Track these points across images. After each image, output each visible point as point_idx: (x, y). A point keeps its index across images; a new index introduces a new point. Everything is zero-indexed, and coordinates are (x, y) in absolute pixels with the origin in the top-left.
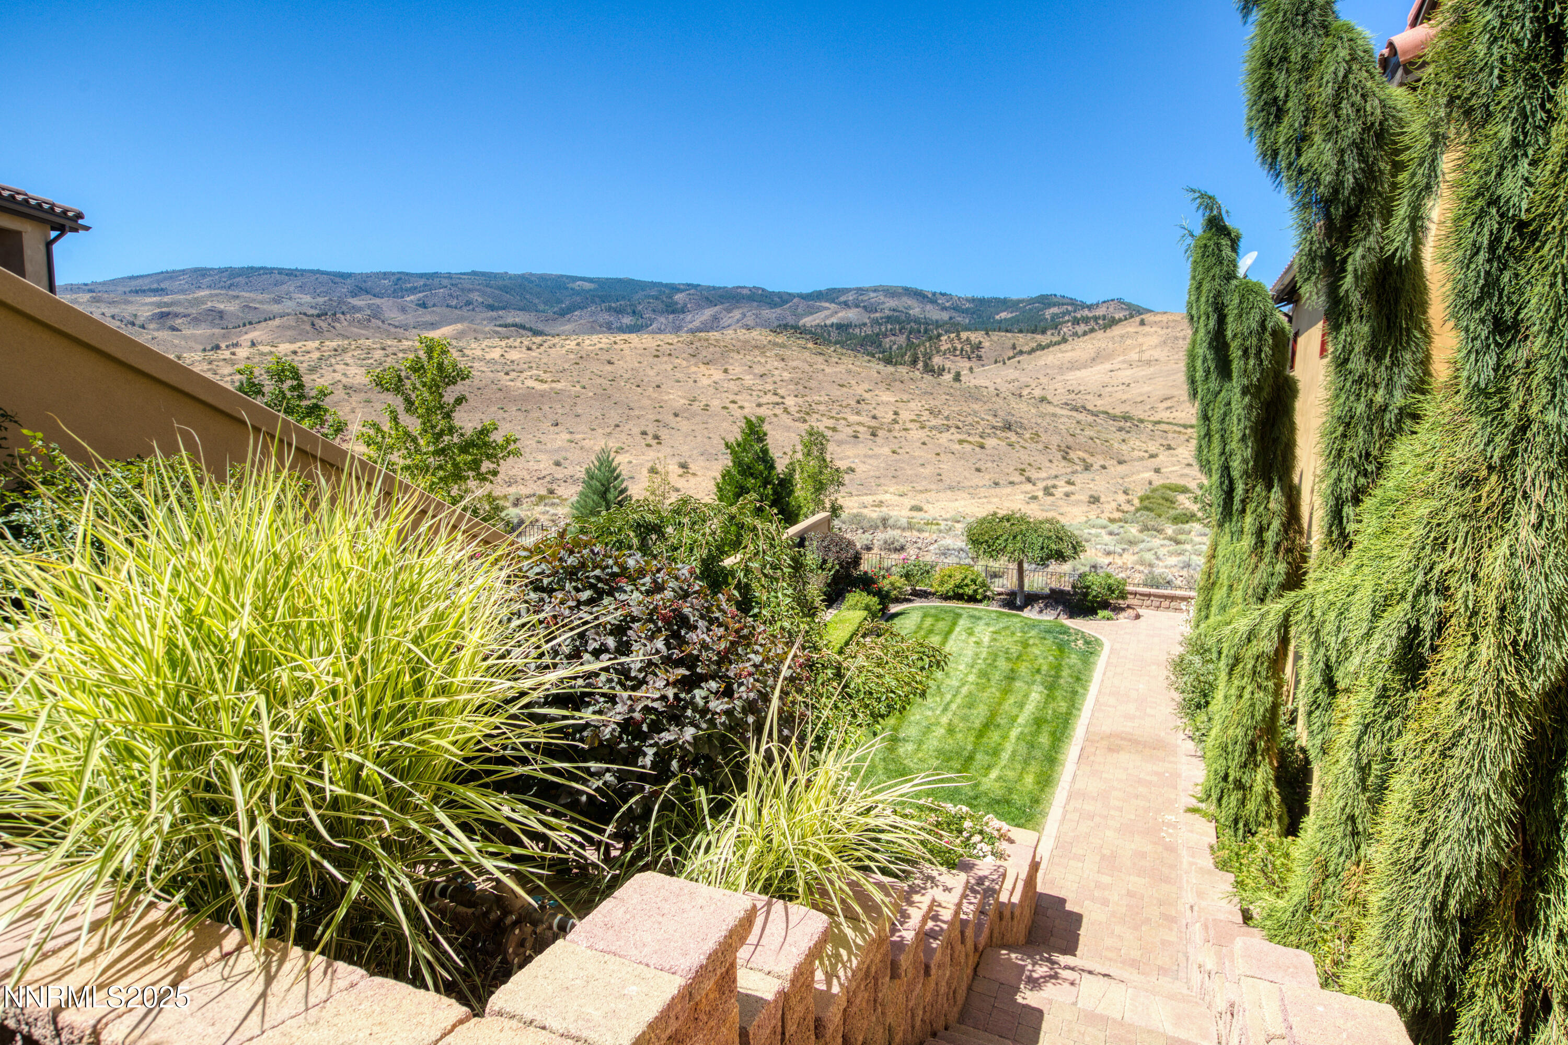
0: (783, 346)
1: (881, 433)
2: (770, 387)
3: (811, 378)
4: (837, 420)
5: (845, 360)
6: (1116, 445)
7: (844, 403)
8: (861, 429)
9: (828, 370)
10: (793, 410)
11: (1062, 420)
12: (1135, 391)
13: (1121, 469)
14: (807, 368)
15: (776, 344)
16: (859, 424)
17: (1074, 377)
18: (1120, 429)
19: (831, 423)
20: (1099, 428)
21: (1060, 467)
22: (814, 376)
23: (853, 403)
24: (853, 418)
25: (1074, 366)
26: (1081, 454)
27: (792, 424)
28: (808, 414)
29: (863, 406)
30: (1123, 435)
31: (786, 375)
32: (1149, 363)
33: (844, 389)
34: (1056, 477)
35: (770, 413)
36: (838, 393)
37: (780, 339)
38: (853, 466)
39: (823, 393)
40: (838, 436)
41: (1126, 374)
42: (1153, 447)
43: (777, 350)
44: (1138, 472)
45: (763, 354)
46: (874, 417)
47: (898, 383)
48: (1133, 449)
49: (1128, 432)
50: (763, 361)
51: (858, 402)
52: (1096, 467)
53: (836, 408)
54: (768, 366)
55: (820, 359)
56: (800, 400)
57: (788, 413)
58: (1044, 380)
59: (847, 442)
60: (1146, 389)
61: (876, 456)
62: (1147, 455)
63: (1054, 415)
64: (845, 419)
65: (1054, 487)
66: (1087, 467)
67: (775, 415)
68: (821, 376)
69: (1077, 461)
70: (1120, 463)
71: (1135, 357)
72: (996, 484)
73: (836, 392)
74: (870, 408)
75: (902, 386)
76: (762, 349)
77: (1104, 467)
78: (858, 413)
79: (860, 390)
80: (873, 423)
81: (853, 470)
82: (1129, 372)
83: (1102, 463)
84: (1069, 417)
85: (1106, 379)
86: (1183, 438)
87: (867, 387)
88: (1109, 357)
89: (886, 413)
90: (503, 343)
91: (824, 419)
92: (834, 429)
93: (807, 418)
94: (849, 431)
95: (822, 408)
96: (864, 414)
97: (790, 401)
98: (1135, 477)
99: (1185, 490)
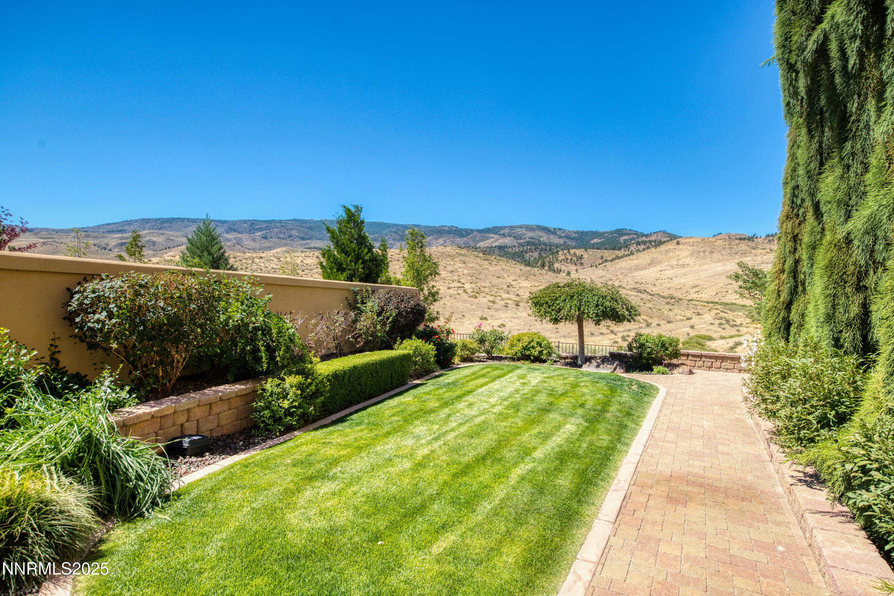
0: (464, 255)
1: (521, 304)
2: (456, 278)
3: (480, 273)
4: (495, 296)
5: (501, 263)
6: (666, 312)
7: (500, 287)
8: (510, 302)
9: (491, 269)
10: (469, 291)
11: (632, 298)
12: (676, 282)
13: (670, 326)
14: (478, 267)
15: (460, 254)
16: (509, 299)
17: (638, 275)
18: (668, 303)
19: (492, 298)
20: (655, 302)
22: (483, 272)
23: (505, 287)
24: (505, 296)
25: (638, 268)
26: (644, 317)
27: (468, 299)
28: (478, 293)
29: (511, 289)
30: (670, 306)
31: (466, 272)
32: (683, 266)
33: (500, 279)
34: (629, 330)
35: (455, 292)
36: (497, 281)
37: (463, 252)
38: (504, 323)
39: (487, 281)
40: (495, 306)
41: (670, 273)
42: (688, 314)
43: (461, 258)
44: (680, 328)
45: (453, 260)
46: (518, 295)
47: (532, 276)
48: (676, 315)
49: (673, 305)
50: (452, 263)
51: (508, 287)
52: (654, 325)
53: (495, 289)
54: (456, 267)
55: (486, 263)
56: (473, 286)
57: (466, 293)
58: (620, 276)
59: (501, 310)
60: (682, 281)
61: (519, 318)
62: (685, 318)
64: (500, 296)
65: (628, 336)
66: (648, 325)
67: (459, 294)
68: (486, 272)
69: (642, 321)
70: (669, 322)
71: (675, 262)
72: (592, 334)
73: (495, 281)
74: (516, 290)
75: (535, 278)
76: (452, 257)
77: (659, 325)
78: (508, 293)
79: (509, 280)
80: (517, 299)
81: (504, 326)
82: (671, 271)
83: (658, 322)
84: (636, 296)
85: (658, 276)
86: (707, 309)
87: (513, 278)
88: (659, 263)
89: (525, 293)
90: (303, 255)
91: (488, 296)
92: (493, 302)
93: (477, 295)
94: (503, 303)
95: (486, 290)
96: (512, 293)
97: (468, 286)
98: (678, 331)
99: (710, 339)
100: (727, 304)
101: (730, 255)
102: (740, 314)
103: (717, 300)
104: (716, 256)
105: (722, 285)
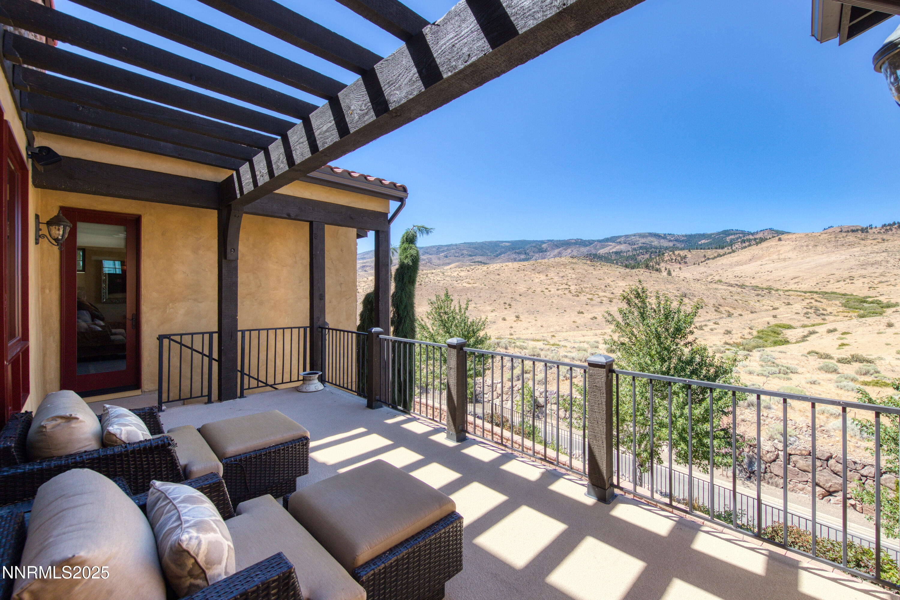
0: (576, 263)
1: (614, 301)
2: (565, 282)
3: (585, 277)
4: (594, 295)
5: (604, 267)
6: (752, 303)
7: (598, 288)
8: (605, 299)
9: (594, 273)
10: (573, 291)
11: (720, 292)
12: (775, 275)
13: (752, 316)
14: (584, 272)
15: (572, 263)
16: (605, 296)
17: (738, 270)
18: (758, 295)
19: (590, 296)
20: (744, 295)
21: (713, 315)
22: (587, 275)
23: (603, 287)
24: (602, 294)
25: (738, 264)
26: (727, 308)
27: (572, 297)
28: (580, 293)
29: (608, 288)
30: (759, 298)
31: (574, 276)
32: (784, 260)
33: (601, 281)
34: (709, 320)
35: (562, 293)
36: (598, 283)
37: (574, 260)
38: (596, 316)
39: (590, 283)
40: (592, 302)
41: (770, 267)
42: (776, 304)
43: (572, 265)
44: (763, 317)
45: (565, 267)
46: (612, 293)
47: (629, 277)
48: (763, 305)
49: (763, 296)
50: (564, 270)
51: (606, 287)
52: (735, 315)
53: (594, 289)
54: (566, 273)
55: (592, 268)
56: (577, 287)
57: (571, 293)
58: (720, 272)
59: (596, 305)
60: (782, 273)
62: (772, 308)
63: (716, 289)
64: (597, 294)
65: (706, 325)
66: (730, 315)
67: (565, 294)
68: (590, 276)
69: (724, 312)
70: (752, 312)
71: (776, 257)
73: (596, 282)
74: (611, 289)
75: (631, 278)
76: (564, 265)
77: (741, 315)
78: (604, 292)
79: (608, 281)
80: (612, 296)
81: (596, 318)
82: (772, 265)
83: (740, 313)
84: (725, 290)
85: (758, 270)
86: (800, 298)
87: (612, 279)
88: (760, 258)
89: (619, 291)
90: (459, 270)
91: (588, 295)
92: (591, 299)
93: (579, 294)
94: (599, 300)
95: (587, 290)
96: (608, 292)
97: (573, 288)
98: (759, 320)
99: (790, 327)
100: (826, 293)
101: (836, 247)
102: (837, 302)
103: (817, 290)
104: (820, 249)
105: (823, 275)
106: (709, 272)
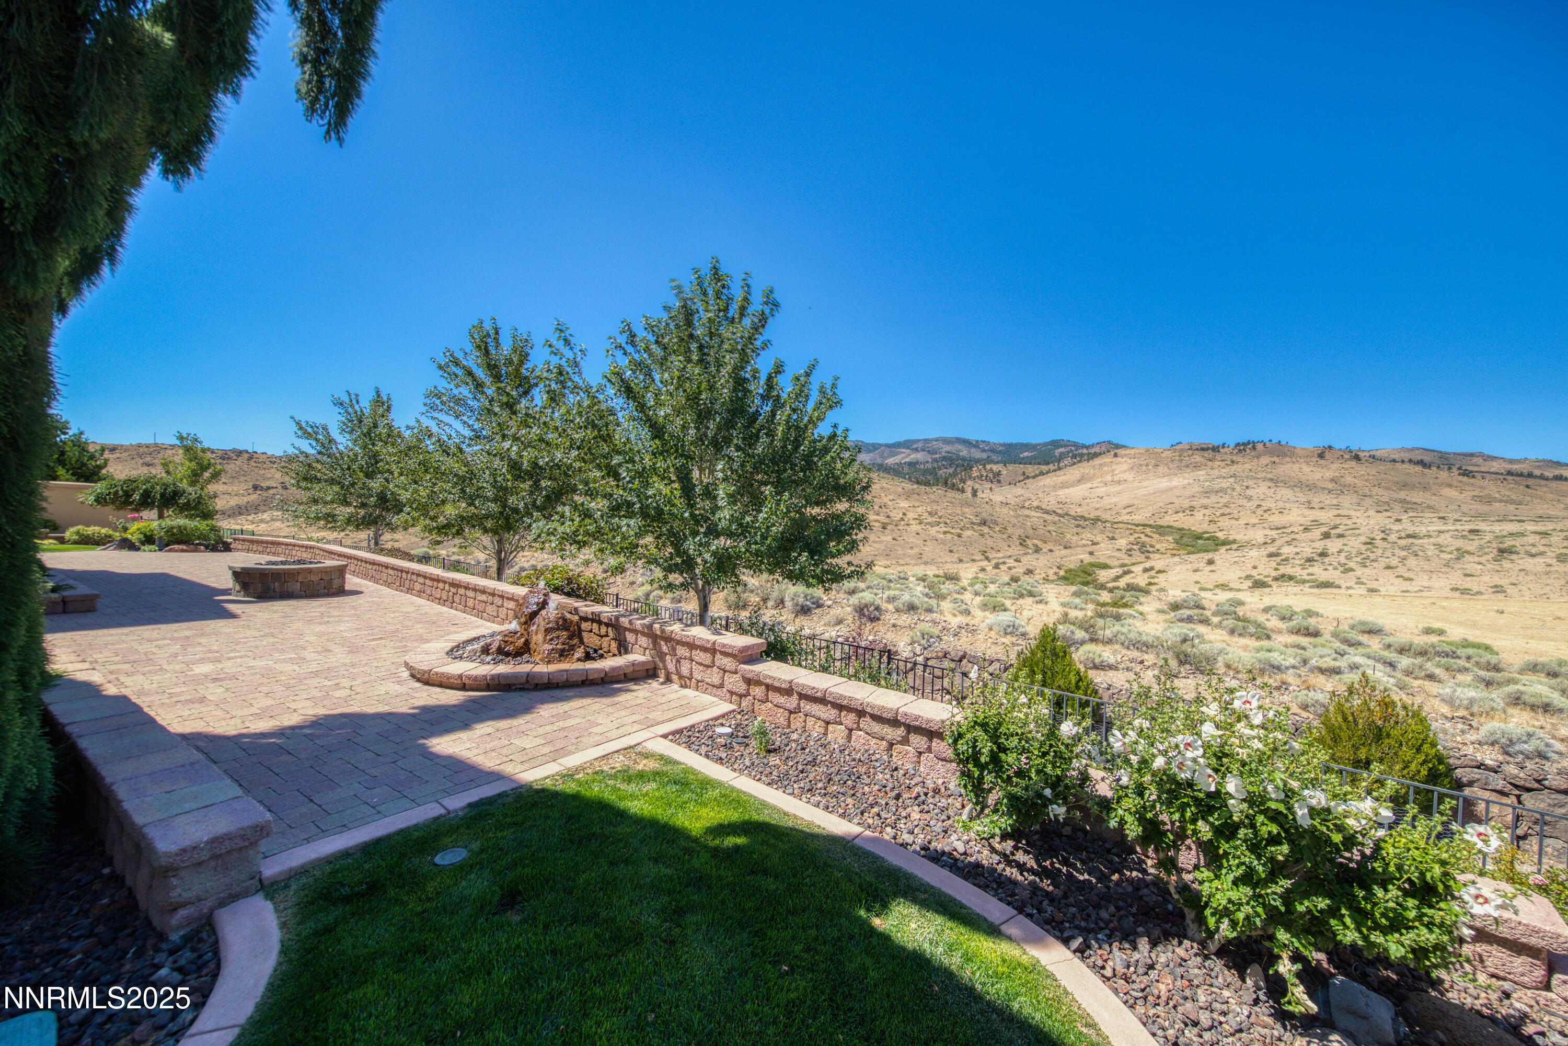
1: (889, 527)
5: (883, 481)
6: (1068, 536)
8: (877, 524)
11: (1031, 520)
12: (1106, 502)
13: (1064, 552)
17: (1063, 494)
18: (1078, 526)
20: (1060, 525)
21: (1016, 550)
25: (1064, 486)
26: (1036, 542)
30: (1080, 530)
32: (1119, 482)
41: (1102, 491)
42: (1099, 538)
44: (1077, 554)
46: (888, 517)
48: (1082, 539)
49: (1084, 528)
51: (881, 507)
52: (1044, 550)
58: (1041, 495)
60: (1115, 500)
61: (881, 542)
62: (1091, 543)
63: (1027, 516)
65: (1004, 563)
66: (1037, 550)
69: (1030, 546)
70: (1066, 548)
71: (1109, 478)
72: (961, 561)
75: (918, 497)
77: (1051, 551)
79: (886, 500)
80: (887, 521)
82: (1104, 489)
83: (1051, 548)
84: (1038, 518)
85: (1087, 494)
86: (1128, 532)
87: (891, 497)
88: (1090, 479)
89: (898, 514)
98: (1072, 558)
99: (1105, 566)
100: (1161, 527)
101: (1179, 468)
102: (1170, 538)
103: (1151, 522)
104: (1161, 469)
105: (1161, 504)
106: (1027, 495)
